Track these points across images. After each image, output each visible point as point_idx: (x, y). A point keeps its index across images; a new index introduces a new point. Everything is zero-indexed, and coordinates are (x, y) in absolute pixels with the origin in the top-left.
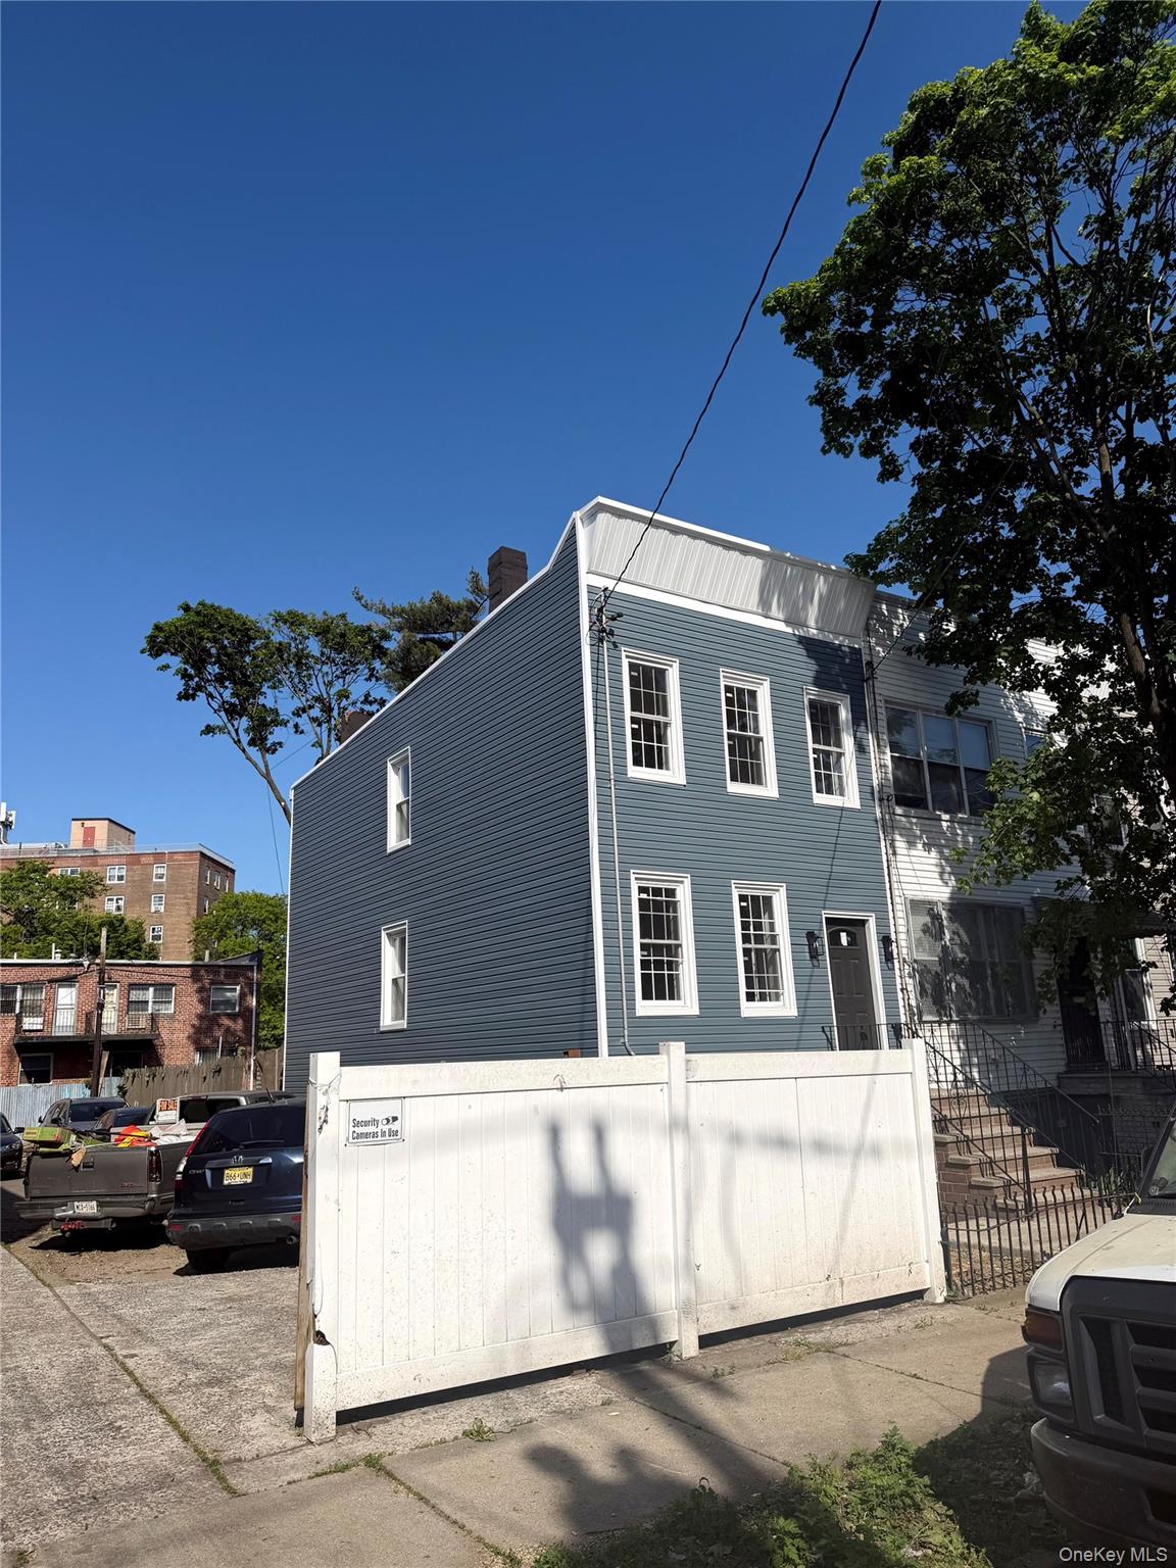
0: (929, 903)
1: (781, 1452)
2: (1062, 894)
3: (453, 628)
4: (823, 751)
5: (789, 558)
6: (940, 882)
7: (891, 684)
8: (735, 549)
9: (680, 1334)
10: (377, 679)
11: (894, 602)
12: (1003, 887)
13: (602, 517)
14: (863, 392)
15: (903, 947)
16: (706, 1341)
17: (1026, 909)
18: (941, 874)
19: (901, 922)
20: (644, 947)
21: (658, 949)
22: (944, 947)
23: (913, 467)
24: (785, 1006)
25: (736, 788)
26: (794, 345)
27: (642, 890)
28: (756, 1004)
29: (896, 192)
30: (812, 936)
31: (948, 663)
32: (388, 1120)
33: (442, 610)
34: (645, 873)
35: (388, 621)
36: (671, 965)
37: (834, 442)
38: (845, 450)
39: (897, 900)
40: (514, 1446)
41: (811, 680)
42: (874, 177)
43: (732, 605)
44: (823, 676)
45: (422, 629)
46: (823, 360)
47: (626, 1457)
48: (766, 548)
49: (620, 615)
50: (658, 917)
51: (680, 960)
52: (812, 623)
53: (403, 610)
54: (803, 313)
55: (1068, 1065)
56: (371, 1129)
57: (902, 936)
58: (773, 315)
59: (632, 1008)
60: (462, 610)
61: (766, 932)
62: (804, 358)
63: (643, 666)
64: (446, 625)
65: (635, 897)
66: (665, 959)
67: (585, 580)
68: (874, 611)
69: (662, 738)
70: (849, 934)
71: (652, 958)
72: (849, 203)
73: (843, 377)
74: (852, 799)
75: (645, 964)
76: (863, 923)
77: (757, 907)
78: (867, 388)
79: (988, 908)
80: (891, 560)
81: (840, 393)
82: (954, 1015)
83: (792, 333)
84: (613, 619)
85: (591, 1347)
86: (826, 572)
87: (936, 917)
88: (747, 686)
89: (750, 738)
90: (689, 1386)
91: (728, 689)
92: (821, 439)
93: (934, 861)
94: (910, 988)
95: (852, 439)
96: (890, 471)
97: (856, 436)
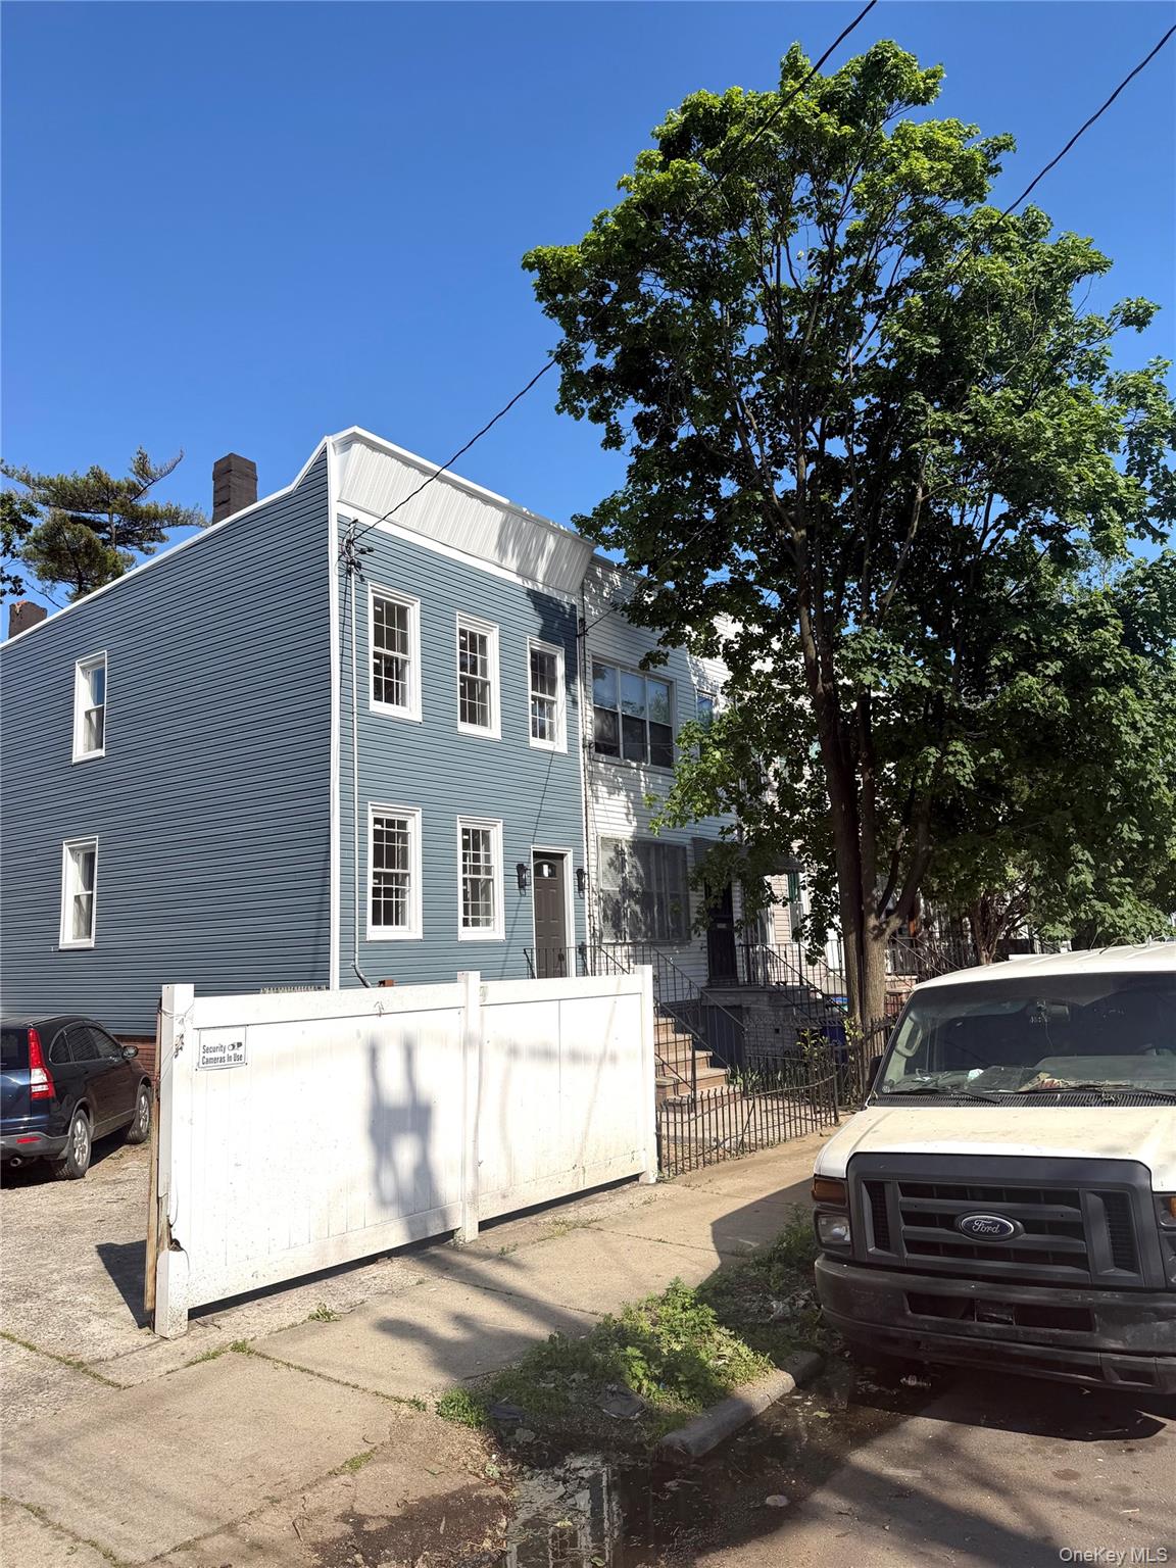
0: (616, 840)
1: (586, 1304)
2: (724, 838)
3: (110, 510)
4: (540, 698)
5: (525, 514)
6: (626, 823)
7: (600, 641)
8: (478, 498)
9: (464, 1221)
10: (14, 556)
11: (608, 566)
12: (677, 829)
13: (357, 447)
14: (599, 360)
15: (592, 880)
16: (484, 1225)
17: (688, 847)
18: (627, 814)
19: (593, 857)
20: (376, 875)
21: (388, 878)
22: (624, 879)
23: (632, 438)
24: (494, 931)
25: (465, 728)
26: (545, 304)
27: (377, 821)
28: (471, 928)
29: (661, 188)
30: (521, 868)
31: (647, 625)
32: (233, 1046)
33: (99, 488)
34: (384, 805)
35: (31, 492)
36: (399, 893)
37: (567, 403)
38: (577, 413)
39: (591, 837)
40: (358, 1322)
41: (537, 632)
42: (645, 170)
43: (470, 551)
44: (547, 630)
45: (69, 506)
46: (568, 323)
47: (461, 1320)
48: (505, 501)
49: (370, 550)
50: (389, 847)
51: (407, 888)
52: (540, 577)
53: (51, 483)
54: (560, 278)
55: (709, 980)
56: (219, 1054)
57: (593, 869)
58: (531, 271)
59: (363, 933)
60: (121, 490)
61: (482, 863)
62: (551, 317)
63: (387, 602)
64: (101, 505)
65: (371, 827)
66: (394, 887)
67: (335, 509)
68: (589, 573)
69: (400, 675)
70: (550, 866)
71: (382, 886)
72: (619, 187)
73: (583, 342)
74: (560, 745)
75: (376, 892)
76: (561, 856)
77: (476, 840)
78: (603, 357)
79: (658, 846)
80: (612, 526)
81: (579, 356)
82: (628, 937)
83: (545, 291)
84: (362, 552)
85: (397, 1237)
86: (555, 531)
87: (620, 853)
88: (479, 632)
89: (476, 681)
90: (484, 1263)
91: (463, 633)
92: (557, 398)
93: (623, 804)
94: (596, 915)
95: (585, 405)
96: (613, 440)
97: (589, 402)
